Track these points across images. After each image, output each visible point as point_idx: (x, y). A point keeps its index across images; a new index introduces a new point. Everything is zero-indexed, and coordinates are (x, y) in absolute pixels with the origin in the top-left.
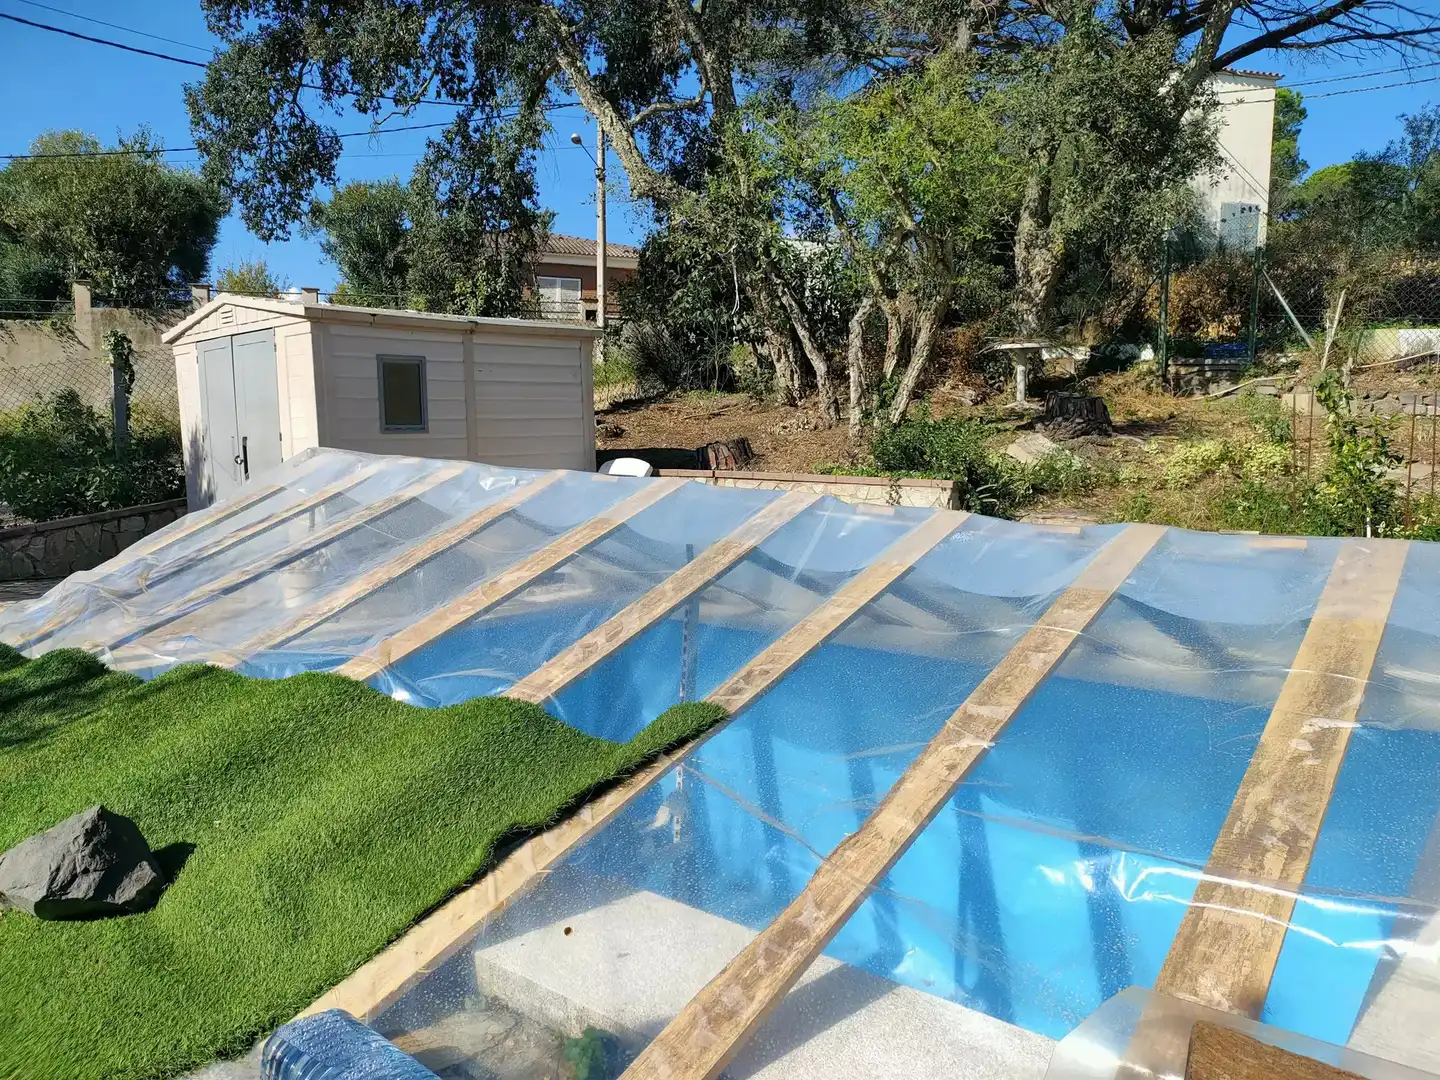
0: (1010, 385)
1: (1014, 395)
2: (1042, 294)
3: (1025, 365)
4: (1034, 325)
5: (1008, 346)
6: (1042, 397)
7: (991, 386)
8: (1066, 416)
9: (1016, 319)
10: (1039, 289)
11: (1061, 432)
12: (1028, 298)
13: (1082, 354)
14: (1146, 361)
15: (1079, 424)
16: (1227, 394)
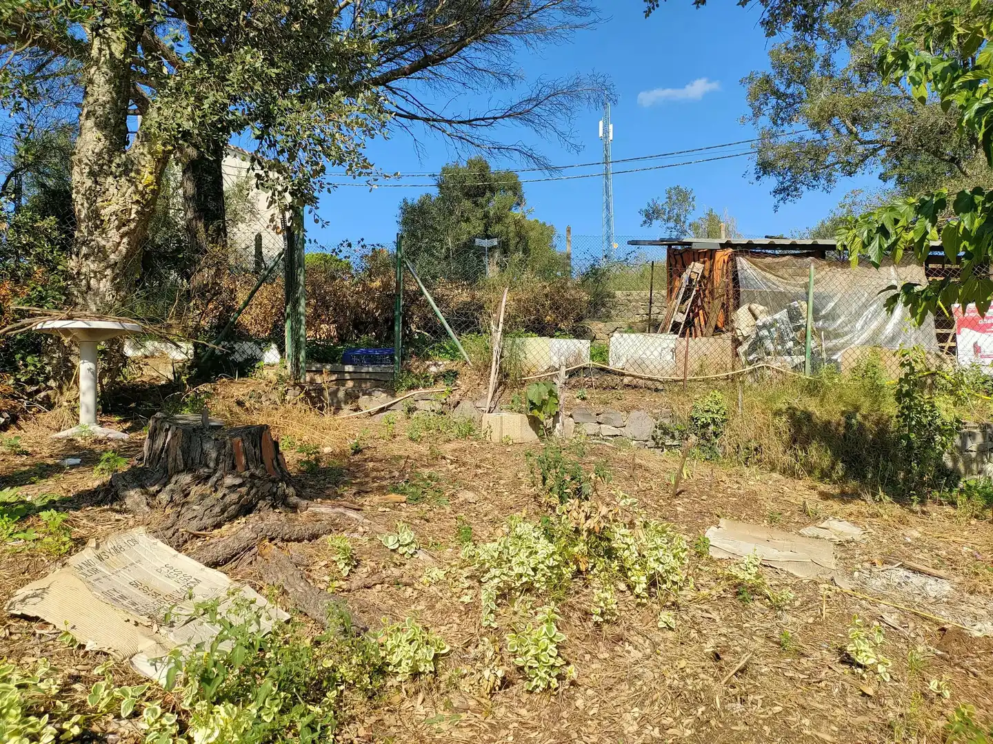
0: (68, 395)
1: (74, 410)
2: (123, 248)
3: (95, 362)
4: (109, 298)
5: (58, 324)
6: (127, 414)
7: (30, 395)
8: (203, 471)
9: (76, 285)
10: (114, 240)
11: (196, 514)
12: (100, 253)
13: (182, 353)
14: (271, 366)
15: (233, 488)
16: (382, 410)
